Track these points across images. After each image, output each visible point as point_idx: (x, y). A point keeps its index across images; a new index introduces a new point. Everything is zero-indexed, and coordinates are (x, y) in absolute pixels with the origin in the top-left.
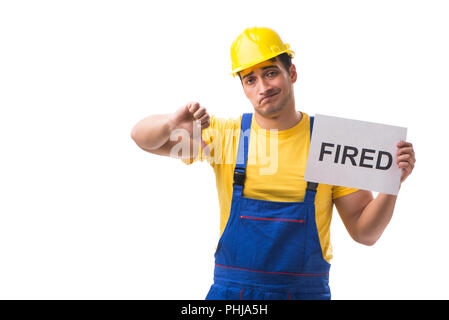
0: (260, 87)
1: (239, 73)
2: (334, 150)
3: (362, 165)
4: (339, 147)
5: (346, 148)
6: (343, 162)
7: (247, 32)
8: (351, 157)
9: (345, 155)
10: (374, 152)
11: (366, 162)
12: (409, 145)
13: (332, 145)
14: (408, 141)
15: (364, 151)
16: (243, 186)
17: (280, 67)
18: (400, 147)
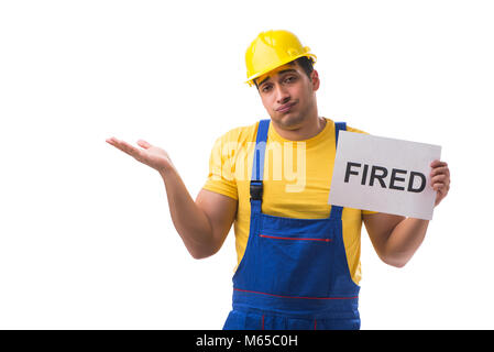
0: (278, 94)
1: (254, 81)
2: (360, 170)
3: (392, 186)
4: (366, 167)
5: (374, 168)
6: (371, 184)
7: (262, 36)
8: (380, 178)
9: (373, 176)
10: (405, 172)
11: (396, 183)
12: (444, 165)
13: (359, 165)
14: (442, 160)
15: (395, 171)
16: (262, 201)
17: (299, 71)
18: (434, 167)
